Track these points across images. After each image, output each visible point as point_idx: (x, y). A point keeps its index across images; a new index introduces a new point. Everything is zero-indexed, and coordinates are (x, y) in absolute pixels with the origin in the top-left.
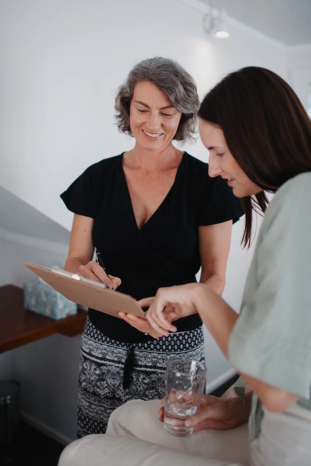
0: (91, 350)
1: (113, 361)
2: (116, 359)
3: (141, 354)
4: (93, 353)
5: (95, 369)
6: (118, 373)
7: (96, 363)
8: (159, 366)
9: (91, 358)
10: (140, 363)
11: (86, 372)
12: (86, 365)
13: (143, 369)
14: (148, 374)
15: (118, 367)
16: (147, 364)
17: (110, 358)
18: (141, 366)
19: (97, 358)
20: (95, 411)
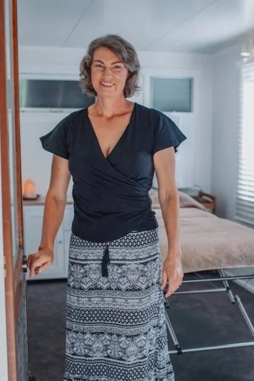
0: (76, 255)
1: (94, 260)
2: (96, 258)
3: (114, 251)
4: (78, 257)
5: (80, 269)
6: (98, 268)
7: (80, 264)
8: (127, 259)
9: (77, 262)
10: (113, 258)
11: (73, 274)
12: (74, 268)
13: (116, 262)
14: (120, 265)
15: (97, 264)
16: (119, 258)
17: (91, 258)
18: (114, 260)
19: (81, 260)
20: (82, 302)
